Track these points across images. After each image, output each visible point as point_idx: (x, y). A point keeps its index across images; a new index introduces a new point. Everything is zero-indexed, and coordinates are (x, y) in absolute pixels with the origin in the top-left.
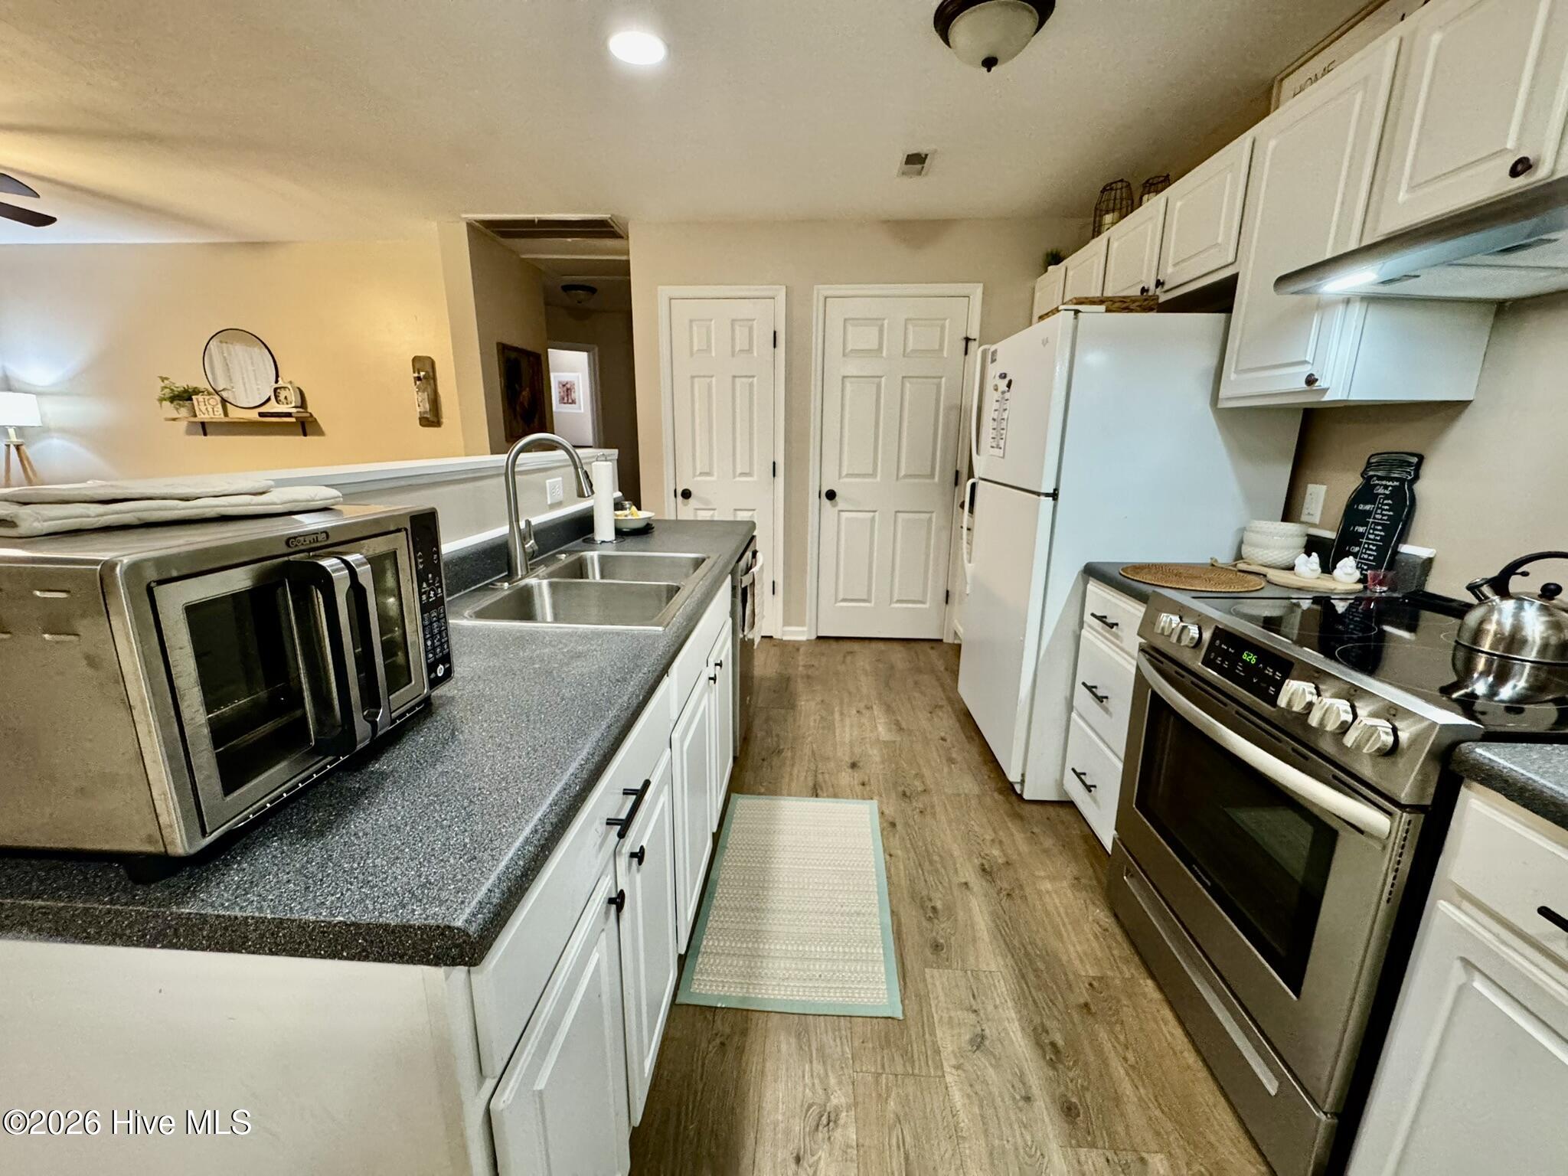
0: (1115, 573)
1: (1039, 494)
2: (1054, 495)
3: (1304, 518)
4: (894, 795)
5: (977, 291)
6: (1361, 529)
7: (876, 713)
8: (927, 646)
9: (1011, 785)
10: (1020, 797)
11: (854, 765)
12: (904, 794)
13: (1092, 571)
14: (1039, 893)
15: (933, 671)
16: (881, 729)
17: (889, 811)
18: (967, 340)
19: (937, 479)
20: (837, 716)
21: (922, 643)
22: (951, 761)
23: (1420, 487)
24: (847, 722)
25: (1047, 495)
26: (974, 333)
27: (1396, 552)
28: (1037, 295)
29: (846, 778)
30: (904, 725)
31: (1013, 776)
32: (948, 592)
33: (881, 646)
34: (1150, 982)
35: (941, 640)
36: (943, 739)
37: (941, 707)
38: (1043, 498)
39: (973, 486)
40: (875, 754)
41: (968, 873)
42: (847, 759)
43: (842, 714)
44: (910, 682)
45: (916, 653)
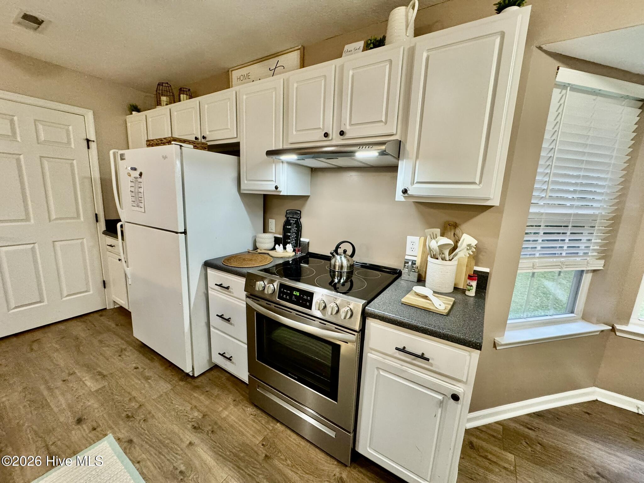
0: (220, 263)
1: (177, 233)
2: (185, 233)
3: (270, 230)
4: (121, 422)
5: (90, 115)
6: (289, 234)
7: (79, 374)
8: (96, 315)
9: (187, 374)
10: (193, 377)
11: (79, 421)
12: (128, 417)
13: (208, 264)
14: (224, 419)
15: (108, 330)
16: (88, 383)
17: (124, 434)
18: (88, 141)
19: (82, 219)
20: (45, 393)
21: (92, 315)
22: (147, 378)
24: (57, 392)
25: (181, 233)
26: (92, 137)
27: (300, 241)
28: (129, 125)
29: (77, 434)
30: (105, 373)
31: (188, 370)
32: (104, 281)
33: (62, 327)
34: (278, 424)
35: (106, 309)
36: (136, 368)
37: (125, 350)
39: (122, 226)
40: (92, 403)
41: (189, 436)
42: (71, 420)
43: (49, 389)
44: (96, 342)
45: (90, 322)
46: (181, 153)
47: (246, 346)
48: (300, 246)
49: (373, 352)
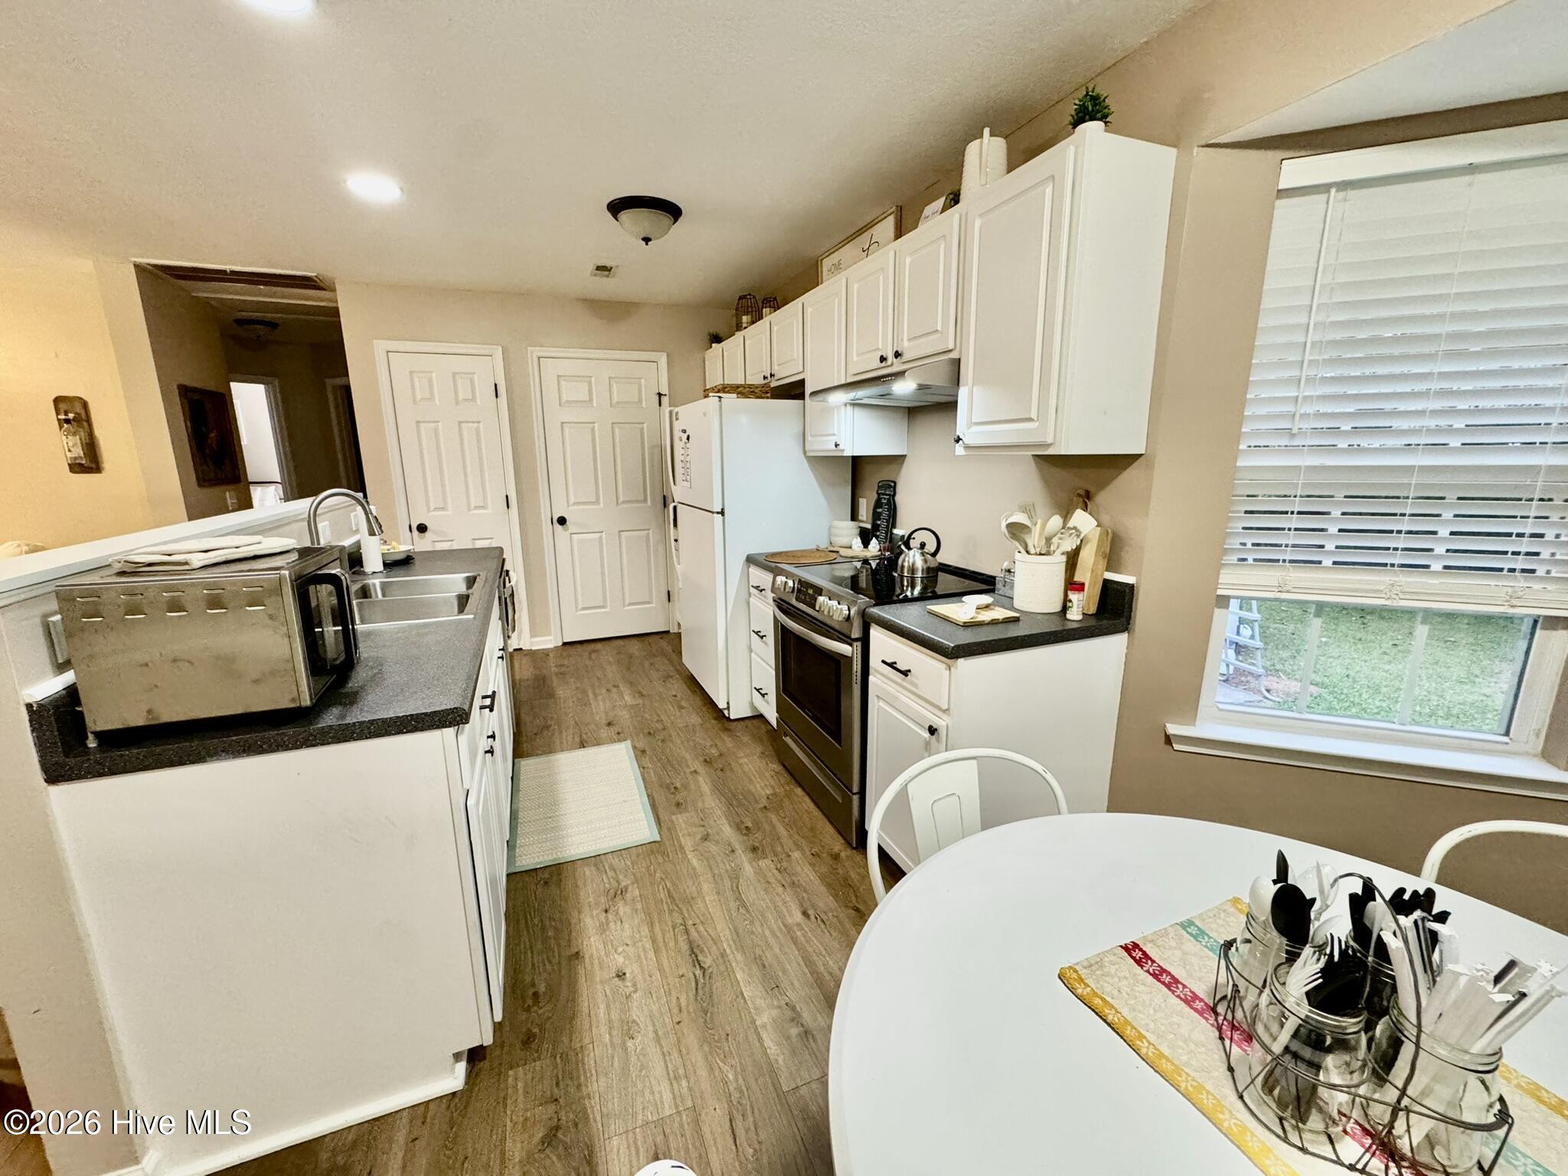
0: (762, 559)
1: (713, 512)
2: (722, 513)
3: (860, 518)
4: (641, 735)
5: (663, 359)
6: (879, 522)
7: (621, 688)
8: (657, 637)
9: (721, 711)
10: (728, 719)
11: (609, 724)
12: (650, 733)
13: (751, 560)
14: (740, 765)
15: (664, 654)
16: (627, 698)
17: (640, 745)
18: (660, 395)
19: (649, 503)
20: (591, 696)
21: (654, 636)
22: (681, 708)
23: (897, 498)
24: (600, 698)
25: (718, 513)
26: (664, 390)
27: (892, 533)
28: (707, 363)
29: (604, 733)
30: (645, 693)
31: (722, 705)
32: (669, 592)
33: (620, 642)
34: (799, 789)
35: (668, 632)
36: (675, 696)
37: (671, 677)
38: (715, 515)
39: (675, 508)
40: (624, 714)
41: (697, 765)
42: (604, 721)
43: (594, 694)
44: (647, 665)
45: (650, 644)
46: (721, 407)
47: (774, 673)
48: (890, 542)
49: (879, 676)
